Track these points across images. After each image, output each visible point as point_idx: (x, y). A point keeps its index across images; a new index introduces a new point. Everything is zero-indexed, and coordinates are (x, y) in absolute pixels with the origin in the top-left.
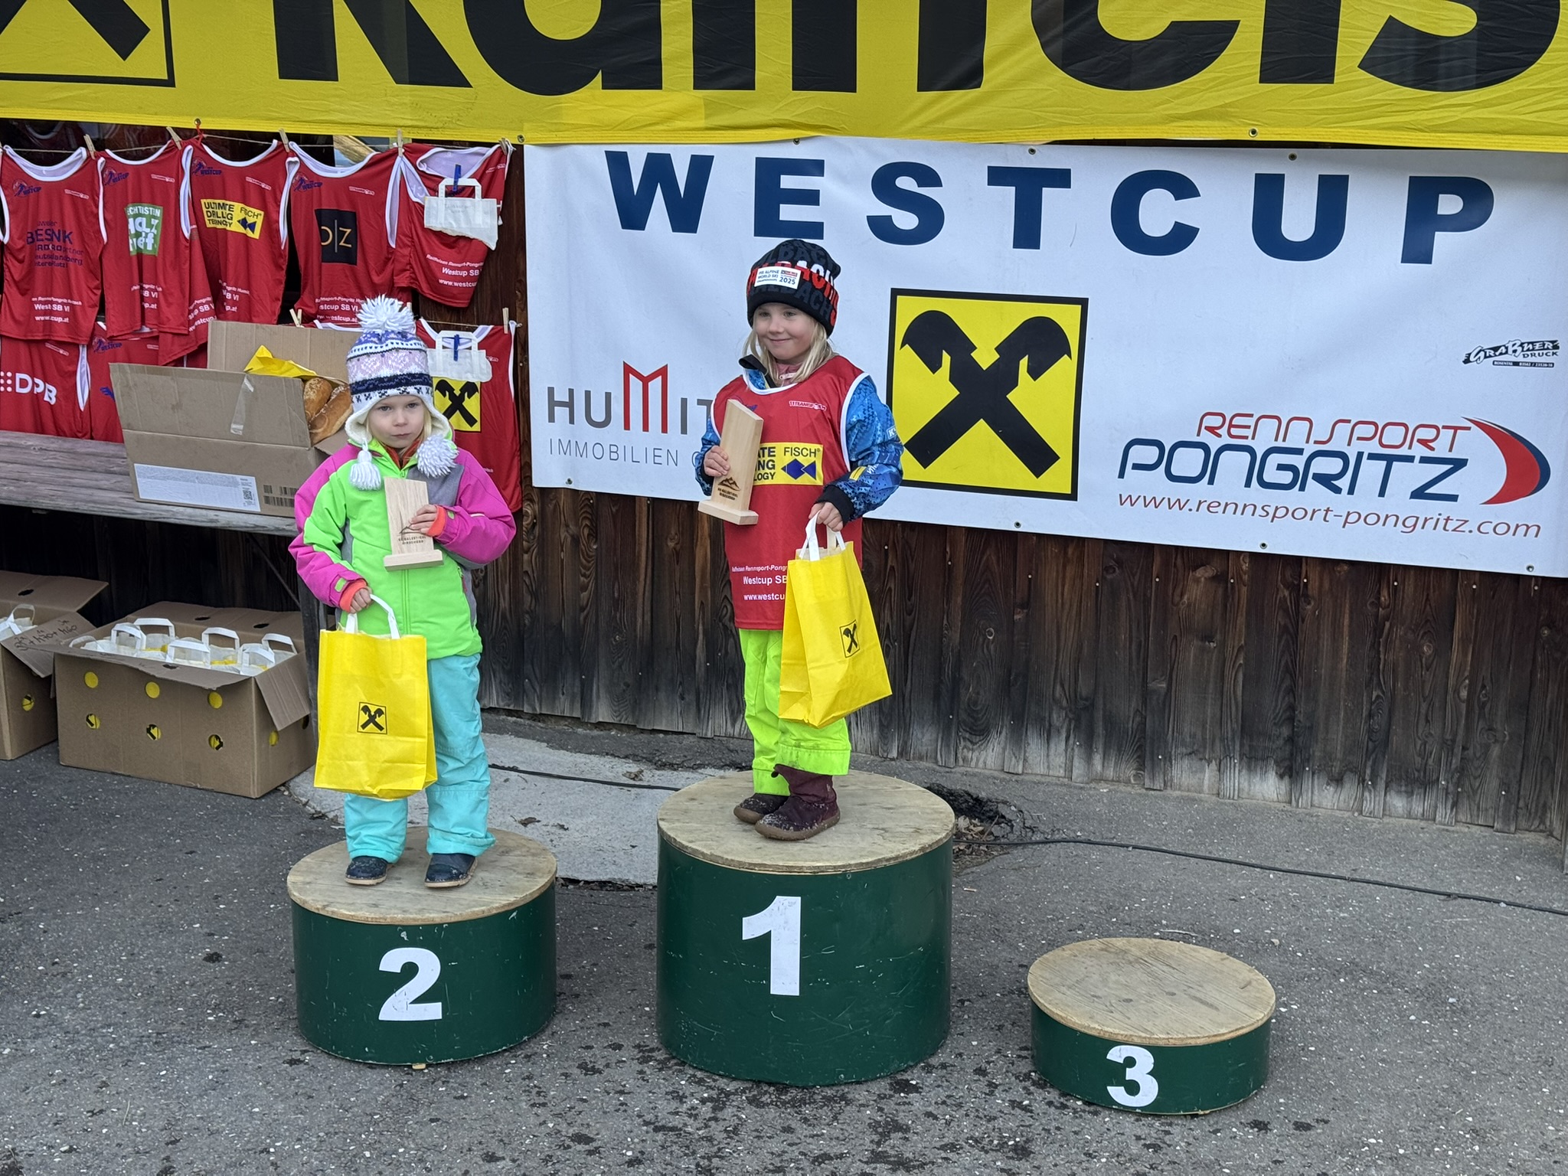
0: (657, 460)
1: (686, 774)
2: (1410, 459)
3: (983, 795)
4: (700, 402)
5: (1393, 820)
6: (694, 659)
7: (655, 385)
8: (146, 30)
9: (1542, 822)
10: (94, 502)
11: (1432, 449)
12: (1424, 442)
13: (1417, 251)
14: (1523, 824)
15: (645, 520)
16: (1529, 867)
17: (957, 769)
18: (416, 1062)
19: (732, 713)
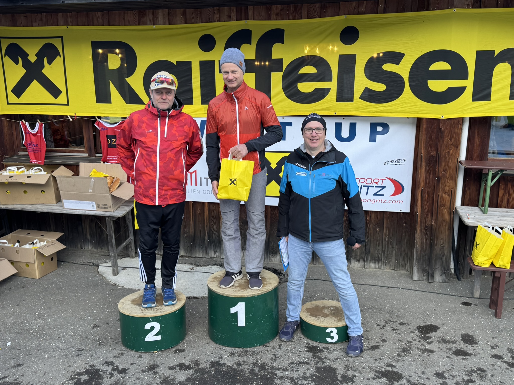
0: (195, 192)
1: (204, 267)
2: (373, 187)
3: (277, 269)
4: (205, 178)
5: (372, 269)
6: (205, 239)
7: (193, 175)
8: (62, 92)
9: (405, 268)
10: (53, 209)
11: (378, 184)
12: (376, 183)
13: (373, 139)
14: (401, 269)
15: (192, 207)
16: (404, 279)
17: (270, 262)
18: (154, 351)
19: (214, 252)
